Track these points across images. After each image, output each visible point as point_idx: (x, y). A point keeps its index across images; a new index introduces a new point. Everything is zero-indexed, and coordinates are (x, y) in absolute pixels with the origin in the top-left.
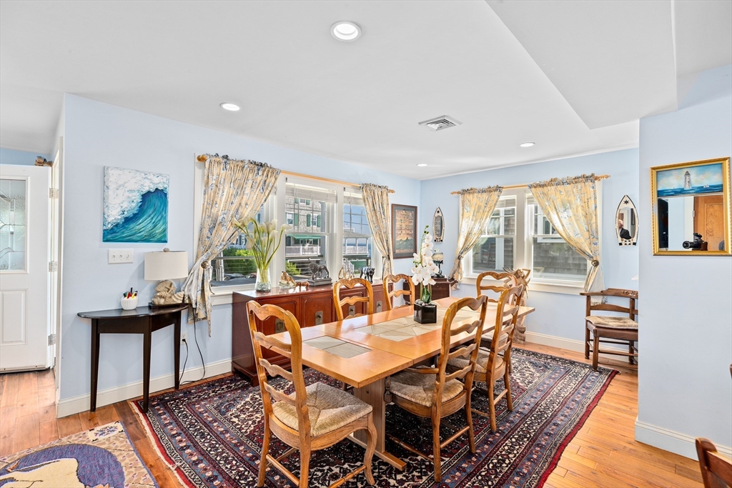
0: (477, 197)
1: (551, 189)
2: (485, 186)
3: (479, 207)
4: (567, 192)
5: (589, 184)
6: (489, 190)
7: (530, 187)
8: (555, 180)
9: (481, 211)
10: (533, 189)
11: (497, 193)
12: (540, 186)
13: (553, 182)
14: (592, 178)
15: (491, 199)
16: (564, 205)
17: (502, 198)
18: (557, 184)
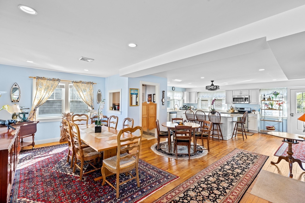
0: (47, 82)
1: (80, 84)
2: (52, 78)
3: (48, 87)
4: (85, 86)
5: (91, 85)
6: (54, 80)
7: (73, 82)
8: (82, 81)
9: (49, 88)
10: (74, 83)
11: (58, 82)
12: (76, 82)
13: (80, 82)
14: (92, 83)
15: (55, 84)
16: (84, 90)
17: (60, 84)
18: (82, 83)
